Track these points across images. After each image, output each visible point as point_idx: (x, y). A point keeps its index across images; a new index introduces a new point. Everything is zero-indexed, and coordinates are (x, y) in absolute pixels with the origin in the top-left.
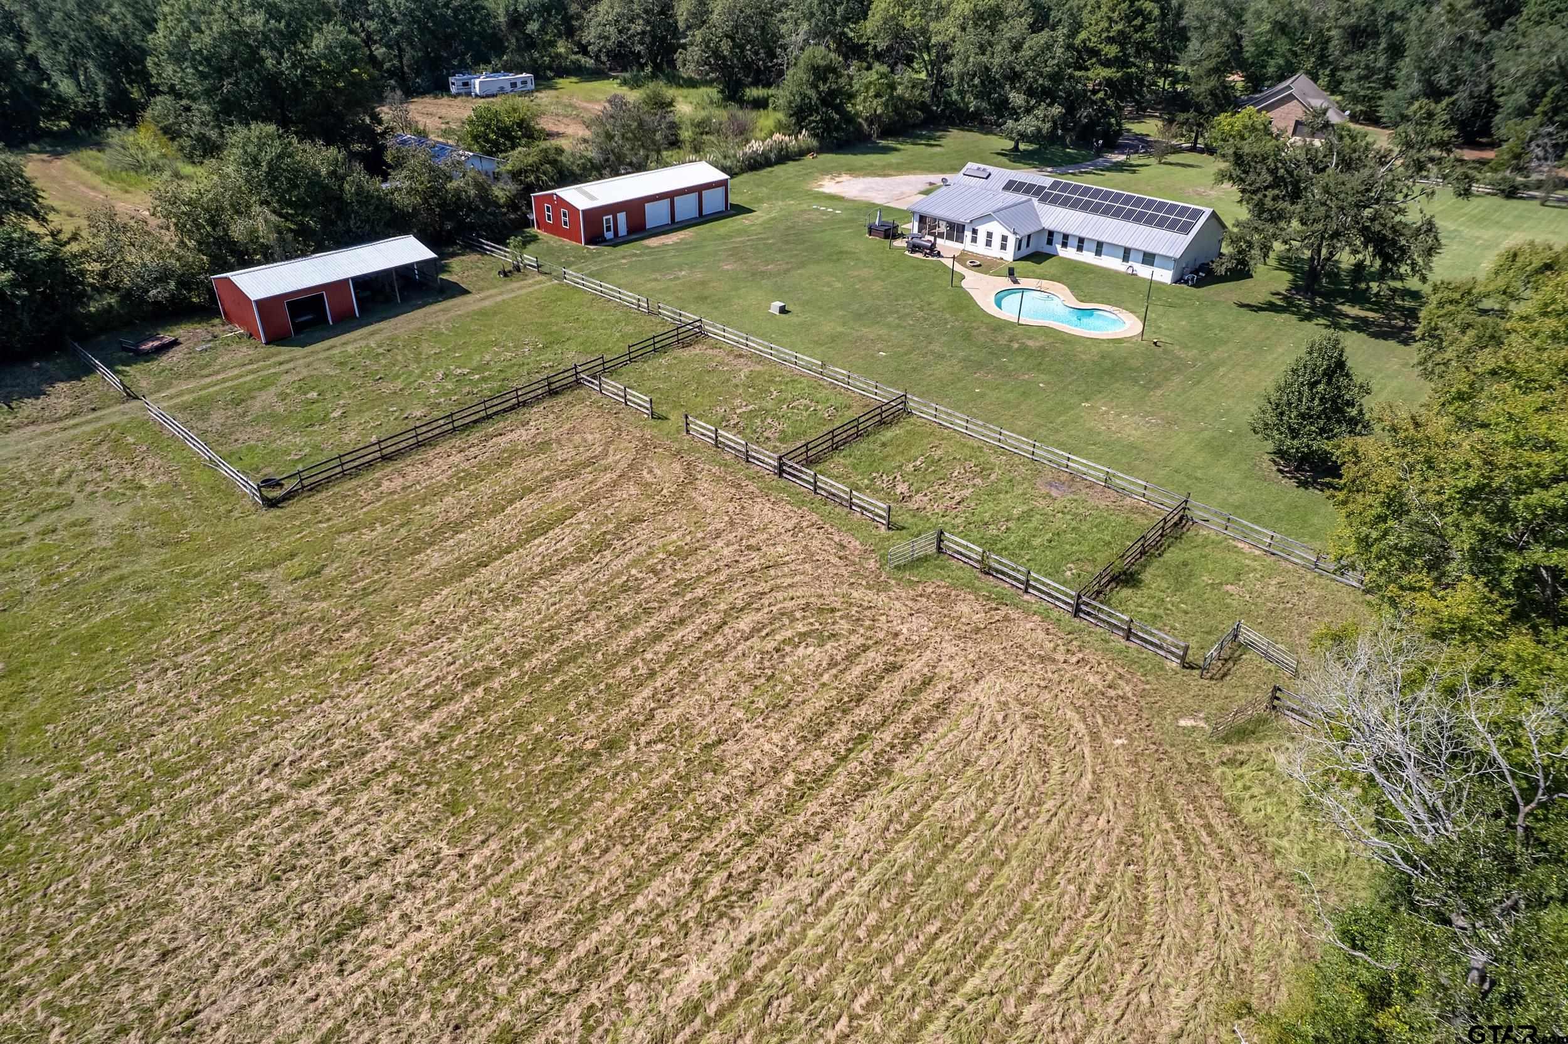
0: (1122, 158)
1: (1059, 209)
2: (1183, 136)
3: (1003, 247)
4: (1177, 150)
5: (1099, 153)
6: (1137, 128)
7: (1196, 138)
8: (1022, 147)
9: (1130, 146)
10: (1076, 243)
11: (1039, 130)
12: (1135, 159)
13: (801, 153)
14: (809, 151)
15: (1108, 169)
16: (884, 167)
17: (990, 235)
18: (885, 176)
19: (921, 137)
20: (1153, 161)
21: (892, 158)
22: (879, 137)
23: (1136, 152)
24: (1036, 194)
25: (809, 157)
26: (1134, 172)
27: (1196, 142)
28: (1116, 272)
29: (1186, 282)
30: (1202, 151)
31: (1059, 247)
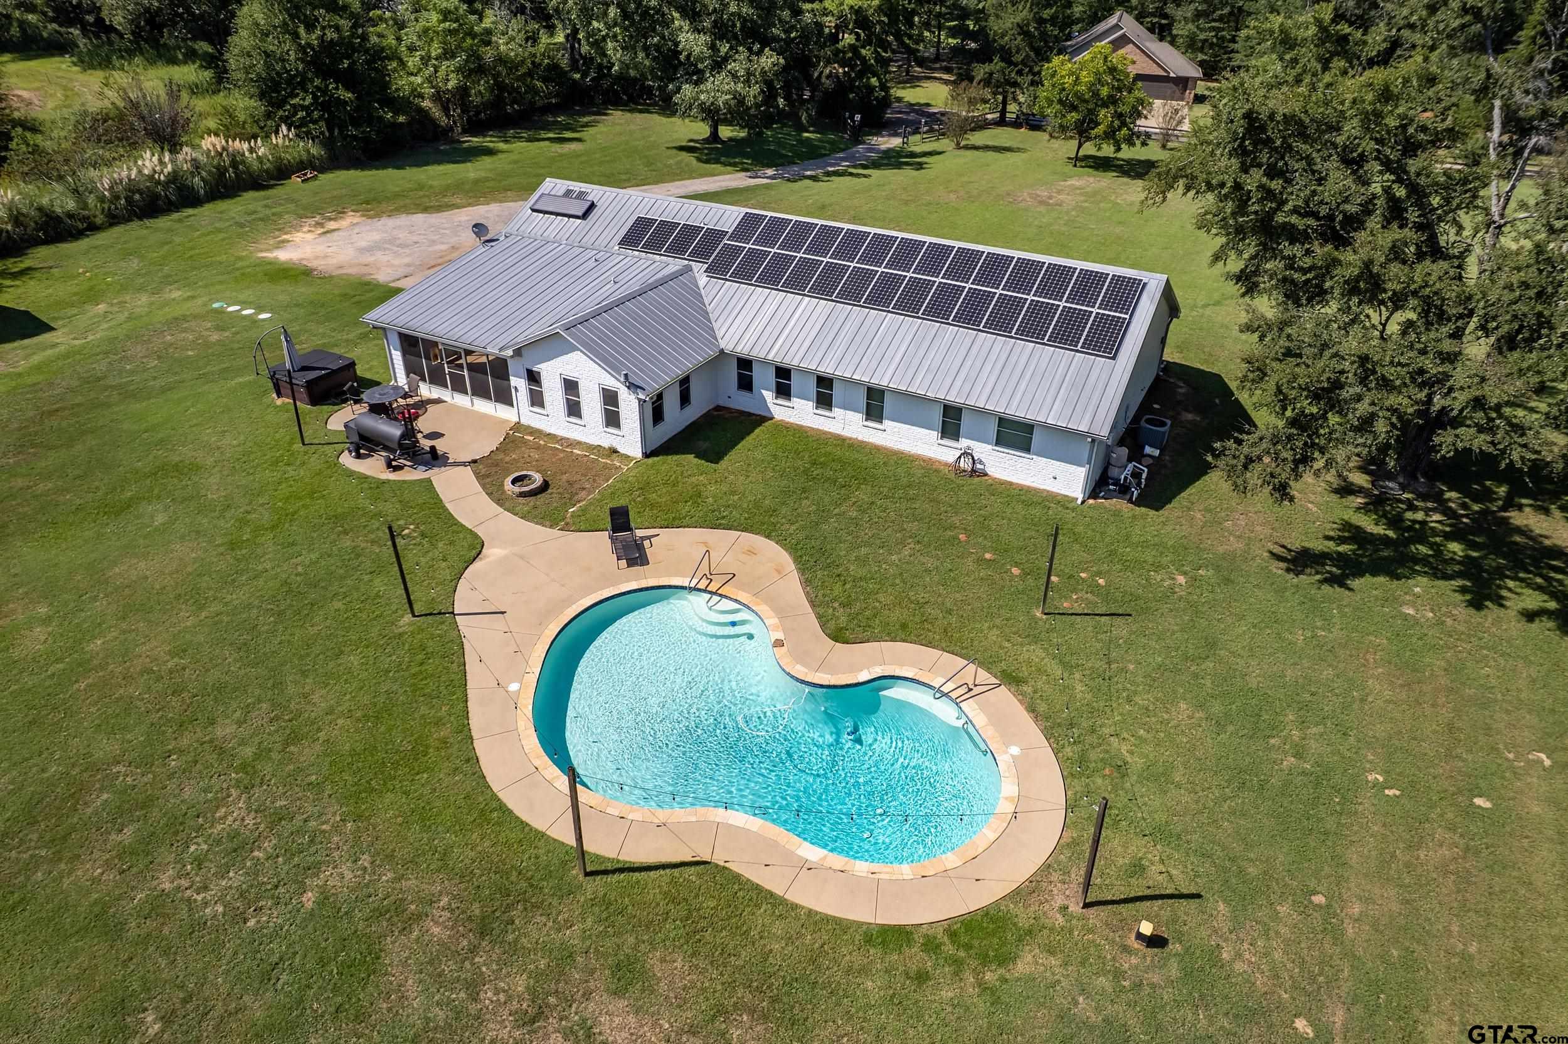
0: (895, 142)
1: (761, 293)
2: (985, 101)
3: (612, 419)
4: (982, 125)
5: (857, 139)
6: (910, 95)
7: (1004, 103)
8: (725, 132)
9: (907, 123)
10: (812, 388)
11: (740, 100)
12: (917, 144)
13: (282, 172)
14: (301, 167)
15: (876, 165)
16: (445, 191)
17: (571, 386)
18: (439, 209)
19: (547, 127)
20: (945, 144)
21: (470, 171)
22: (465, 131)
23: (916, 132)
24: (700, 254)
25: (296, 180)
26: (920, 166)
27: (1003, 112)
28: (929, 466)
29: (1123, 490)
30: (1016, 124)
31: (769, 396)
